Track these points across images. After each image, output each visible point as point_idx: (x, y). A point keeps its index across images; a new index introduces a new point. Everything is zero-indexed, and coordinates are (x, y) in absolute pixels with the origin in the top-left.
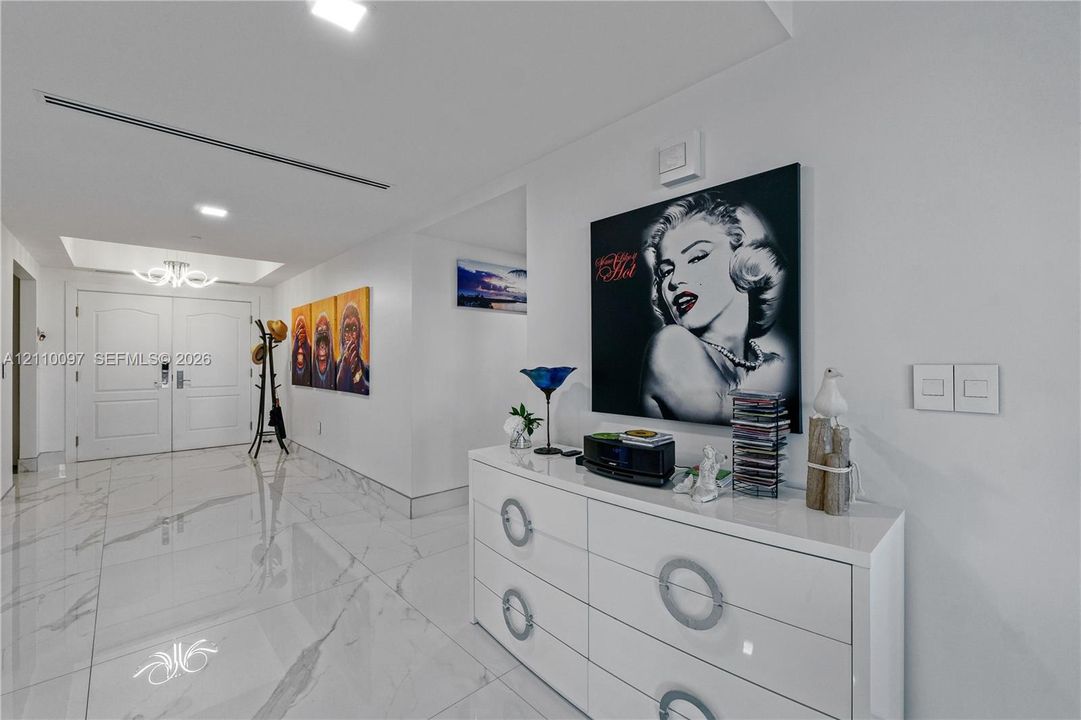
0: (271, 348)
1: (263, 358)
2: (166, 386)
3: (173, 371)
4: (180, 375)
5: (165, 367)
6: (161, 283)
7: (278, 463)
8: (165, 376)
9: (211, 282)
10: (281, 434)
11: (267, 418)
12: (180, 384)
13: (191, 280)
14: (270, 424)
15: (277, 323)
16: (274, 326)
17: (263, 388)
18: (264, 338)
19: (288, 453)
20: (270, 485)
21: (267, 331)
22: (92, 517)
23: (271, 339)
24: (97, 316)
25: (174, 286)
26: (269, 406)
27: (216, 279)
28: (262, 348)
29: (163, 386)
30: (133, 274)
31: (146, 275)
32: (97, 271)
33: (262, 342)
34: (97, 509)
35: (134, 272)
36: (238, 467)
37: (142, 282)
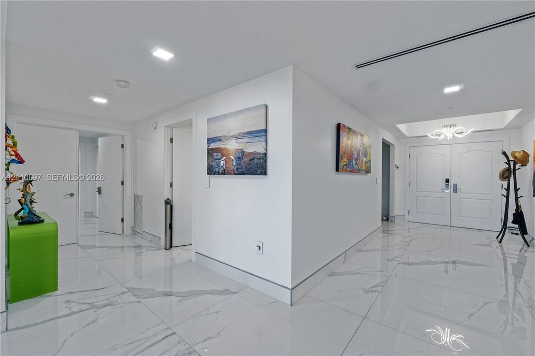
0: (515, 170)
1: (508, 178)
2: (448, 191)
3: (451, 183)
4: (455, 186)
5: (447, 181)
6: (442, 137)
7: (521, 251)
8: (447, 186)
9: (469, 132)
10: (523, 231)
11: (511, 218)
12: (455, 190)
13: (458, 134)
14: (513, 222)
15: (520, 152)
16: (517, 155)
17: (508, 197)
18: (509, 164)
19: (529, 246)
20: (513, 264)
21: (511, 158)
22: (401, 248)
23: (515, 164)
24: (417, 158)
25: (449, 138)
26: (512, 210)
27: (472, 130)
28: (508, 170)
29: (446, 191)
30: (428, 136)
31: (433, 135)
32: (417, 137)
33: (507, 166)
34: (404, 245)
35: (428, 134)
36: (485, 245)
37: (433, 139)
